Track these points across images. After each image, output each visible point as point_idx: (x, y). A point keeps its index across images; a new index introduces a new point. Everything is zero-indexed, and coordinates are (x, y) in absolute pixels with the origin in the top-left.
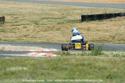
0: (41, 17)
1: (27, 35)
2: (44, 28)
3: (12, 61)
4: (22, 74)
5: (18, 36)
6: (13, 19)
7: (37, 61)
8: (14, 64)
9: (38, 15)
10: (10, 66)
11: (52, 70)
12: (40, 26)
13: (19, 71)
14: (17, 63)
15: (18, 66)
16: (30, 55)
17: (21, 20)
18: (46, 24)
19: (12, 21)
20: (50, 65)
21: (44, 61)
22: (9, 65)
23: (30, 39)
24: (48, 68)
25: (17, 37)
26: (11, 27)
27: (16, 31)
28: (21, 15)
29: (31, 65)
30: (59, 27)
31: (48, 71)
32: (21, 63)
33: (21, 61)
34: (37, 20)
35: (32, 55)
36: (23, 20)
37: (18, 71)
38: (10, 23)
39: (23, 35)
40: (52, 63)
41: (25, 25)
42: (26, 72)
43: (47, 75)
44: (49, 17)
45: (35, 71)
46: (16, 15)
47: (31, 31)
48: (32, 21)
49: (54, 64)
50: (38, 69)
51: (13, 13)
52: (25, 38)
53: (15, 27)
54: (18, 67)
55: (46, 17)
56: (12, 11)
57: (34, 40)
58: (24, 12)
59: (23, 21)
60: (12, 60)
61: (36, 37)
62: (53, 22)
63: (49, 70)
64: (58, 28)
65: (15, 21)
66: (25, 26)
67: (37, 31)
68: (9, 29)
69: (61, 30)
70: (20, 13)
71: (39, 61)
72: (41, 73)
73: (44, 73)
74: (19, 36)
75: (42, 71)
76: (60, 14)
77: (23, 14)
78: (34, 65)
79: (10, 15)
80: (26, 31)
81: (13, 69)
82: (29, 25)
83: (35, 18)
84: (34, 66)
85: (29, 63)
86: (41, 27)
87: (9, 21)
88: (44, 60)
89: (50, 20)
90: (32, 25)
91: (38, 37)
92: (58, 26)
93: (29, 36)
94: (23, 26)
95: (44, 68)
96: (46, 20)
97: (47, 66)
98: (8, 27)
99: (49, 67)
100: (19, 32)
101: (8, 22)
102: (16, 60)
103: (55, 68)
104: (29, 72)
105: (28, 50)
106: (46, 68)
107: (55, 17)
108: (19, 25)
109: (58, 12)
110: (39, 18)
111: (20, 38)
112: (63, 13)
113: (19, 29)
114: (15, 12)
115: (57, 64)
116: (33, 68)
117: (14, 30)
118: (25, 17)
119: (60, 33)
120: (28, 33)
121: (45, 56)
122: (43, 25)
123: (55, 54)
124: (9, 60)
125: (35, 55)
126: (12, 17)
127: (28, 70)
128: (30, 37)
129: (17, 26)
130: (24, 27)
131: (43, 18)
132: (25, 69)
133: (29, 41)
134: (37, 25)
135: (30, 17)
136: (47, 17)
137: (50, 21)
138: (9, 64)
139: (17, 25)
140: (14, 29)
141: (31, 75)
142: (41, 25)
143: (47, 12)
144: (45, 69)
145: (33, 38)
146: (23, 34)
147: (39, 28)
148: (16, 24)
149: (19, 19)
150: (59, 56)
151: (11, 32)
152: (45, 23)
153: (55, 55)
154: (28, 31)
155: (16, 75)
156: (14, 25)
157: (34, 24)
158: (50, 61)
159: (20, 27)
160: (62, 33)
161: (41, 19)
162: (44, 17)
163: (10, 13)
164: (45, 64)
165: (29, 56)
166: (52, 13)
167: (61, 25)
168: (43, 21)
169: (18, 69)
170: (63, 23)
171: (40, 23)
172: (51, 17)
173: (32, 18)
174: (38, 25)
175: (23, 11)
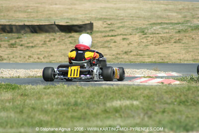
0: (150, 23)
1: (129, 51)
2: (155, 39)
3: (113, 92)
4: (132, 111)
5: (114, 53)
6: (106, 26)
7: (153, 91)
8: (117, 95)
9: (145, 18)
10: (111, 99)
11: (179, 105)
12: (148, 37)
13: (127, 107)
14: (122, 94)
15: (124, 99)
16: (137, 82)
17: (119, 28)
18: (158, 34)
19: (104, 29)
20: (174, 97)
21: (165, 91)
22: (109, 98)
23: (133, 57)
24: (172, 102)
25: (113, 55)
26: (102, 39)
27: (111, 45)
28: (118, 20)
29: (144, 97)
30: (180, 38)
31: (172, 106)
32: (129, 95)
33: (128, 92)
34: (144, 26)
35: (141, 82)
36: (121, 27)
37: (125, 106)
38: (102, 32)
39: (122, 51)
40: (178, 94)
41: (126, 35)
42: (137, 108)
43: (171, 114)
44: (163, 22)
45: (151, 107)
46: (110, 19)
47: (136, 44)
48: (137, 29)
49: (181, 96)
50: (157, 104)
51: (106, 17)
52: (126, 57)
53: (109, 38)
54: (124, 101)
55: (158, 22)
56: (104, 14)
57: (140, 59)
58: (122, 15)
59: (122, 30)
60: (114, 89)
61: (142, 54)
62: (169, 29)
63: (174, 104)
64: (178, 38)
65: (109, 29)
66: (125, 37)
67: (144, 44)
68: (100, 42)
69: (183, 42)
70: (117, 16)
71: (156, 90)
72: (162, 110)
73: (166, 110)
74: (116, 53)
75: (163, 106)
76: (180, 16)
77: (122, 18)
78: (148, 97)
79: (100, 19)
80: (126, 45)
81: (117, 103)
82: (131, 34)
83: (141, 23)
84: (148, 99)
85: (140, 94)
86: (151, 37)
87: (100, 30)
88: (165, 89)
89: (165, 26)
90: (137, 36)
91: (146, 53)
92: (178, 35)
93: (132, 53)
94: (122, 37)
95: (165, 101)
96: (158, 27)
97: (170, 98)
98: (99, 39)
99: (174, 100)
100: (116, 46)
101: (98, 32)
102: (120, 90)
103: (184, 102)
104: (143, 108)
105: (133, 75)
106: (169, 101)
107: (173, 21)
108: (115, 36)
109: (177, 13)
110: (147, 23)
111: (118, 56)
112: (186, 15)
113: (115, 42)
114: (109, 15)
115: (185, 95)
116: (147, 101)
117: (109, 43)
118: (125, 22)
119: (181, 46)
120: (130, 48)
121: (162, 83)
122: (154, 35)
123: (177, 80)
124: (109, 90)
125: (146, 82)
126: (105, 23)
127: (140, 105)
128: (134, 55)
129: (112, 38)
130: (124, 39)
131: (154, 24)
132: (135, 103)
133: (132, 61)
134: (144, 34)
135: (133, 23)
136: (160, 22)
137: (164, 28)
138: (110, 96)
139: (112, 36)
140: (108, 41)
141: (147, 113)
142: (151, 34)
143: (159, 13)
144: (167, 103)
145: (138, 57)
146: (121, 49)
147: (147, 40)
148: (110, 34)
149: (116, 25)
150: (185, 82)
151: (103, 47)
152: (157, 32)
153: (178, 82)
154: (131, 45)
155: (123, 112)
156: (108, 36)
157: (140, 34)
158: (174, 90)
159: (118, 38)
160: (184, 46)
161: (151, 24)
162: (156, 22)
163: (101, 17)
164: (167, 96)
165: (136, 84)
166: (167, 15)
167: (182, 34)
168: (154, 28)
169: (124, 104)
170: (186, 31)
171: (149, 31)
172: (167, 21)
173: (136, 25)
174: (146, 36)
175: (122, 13)
